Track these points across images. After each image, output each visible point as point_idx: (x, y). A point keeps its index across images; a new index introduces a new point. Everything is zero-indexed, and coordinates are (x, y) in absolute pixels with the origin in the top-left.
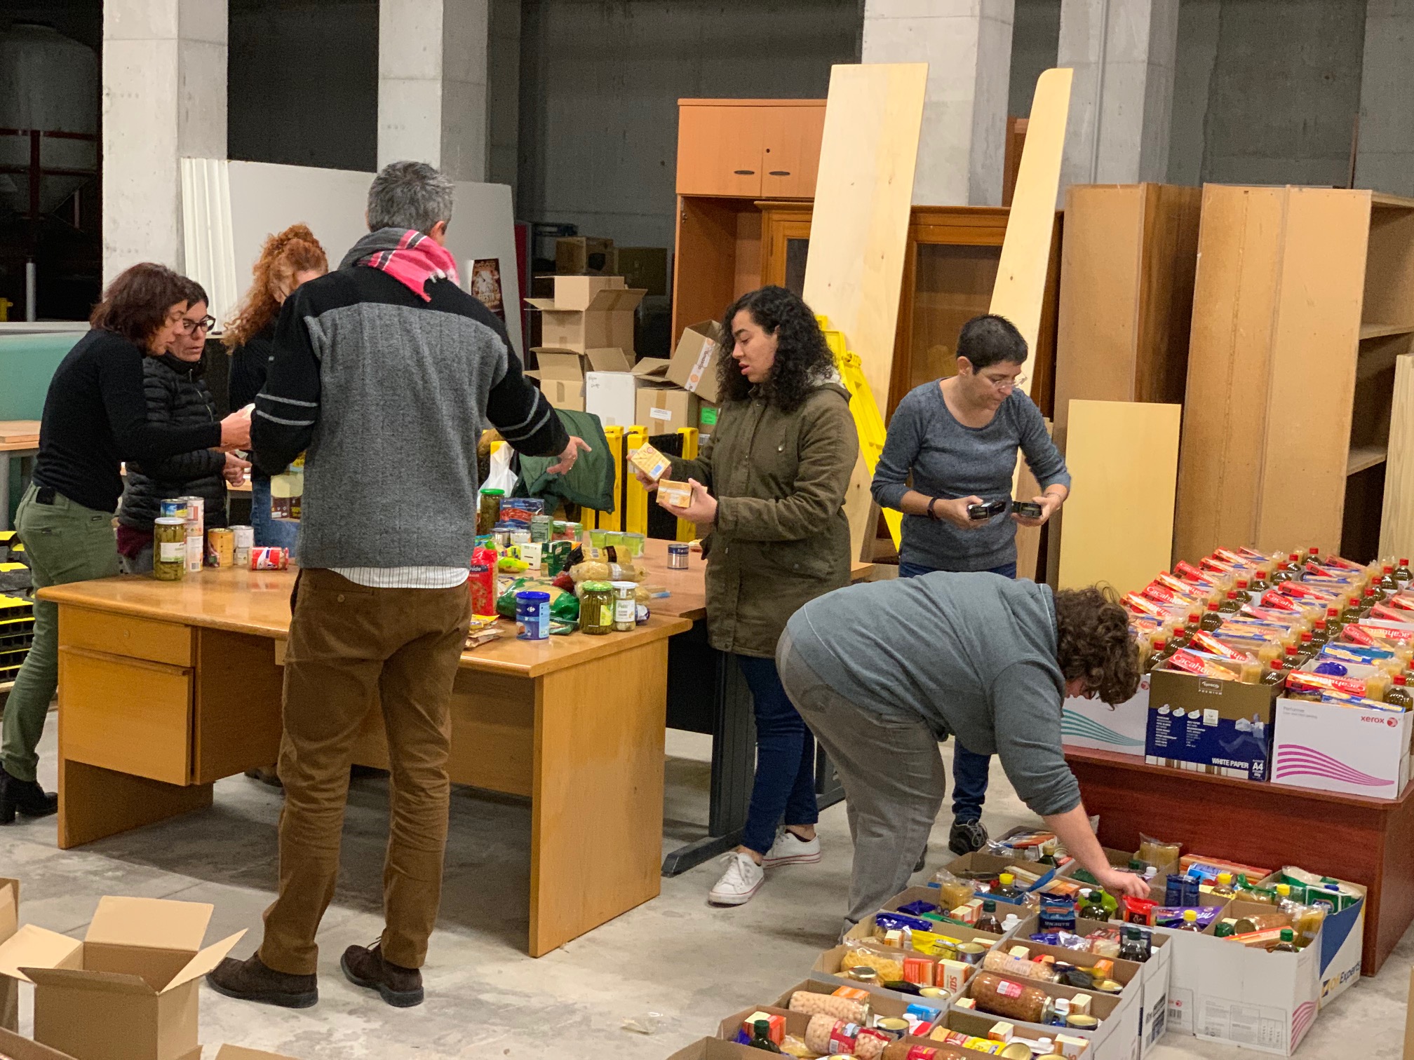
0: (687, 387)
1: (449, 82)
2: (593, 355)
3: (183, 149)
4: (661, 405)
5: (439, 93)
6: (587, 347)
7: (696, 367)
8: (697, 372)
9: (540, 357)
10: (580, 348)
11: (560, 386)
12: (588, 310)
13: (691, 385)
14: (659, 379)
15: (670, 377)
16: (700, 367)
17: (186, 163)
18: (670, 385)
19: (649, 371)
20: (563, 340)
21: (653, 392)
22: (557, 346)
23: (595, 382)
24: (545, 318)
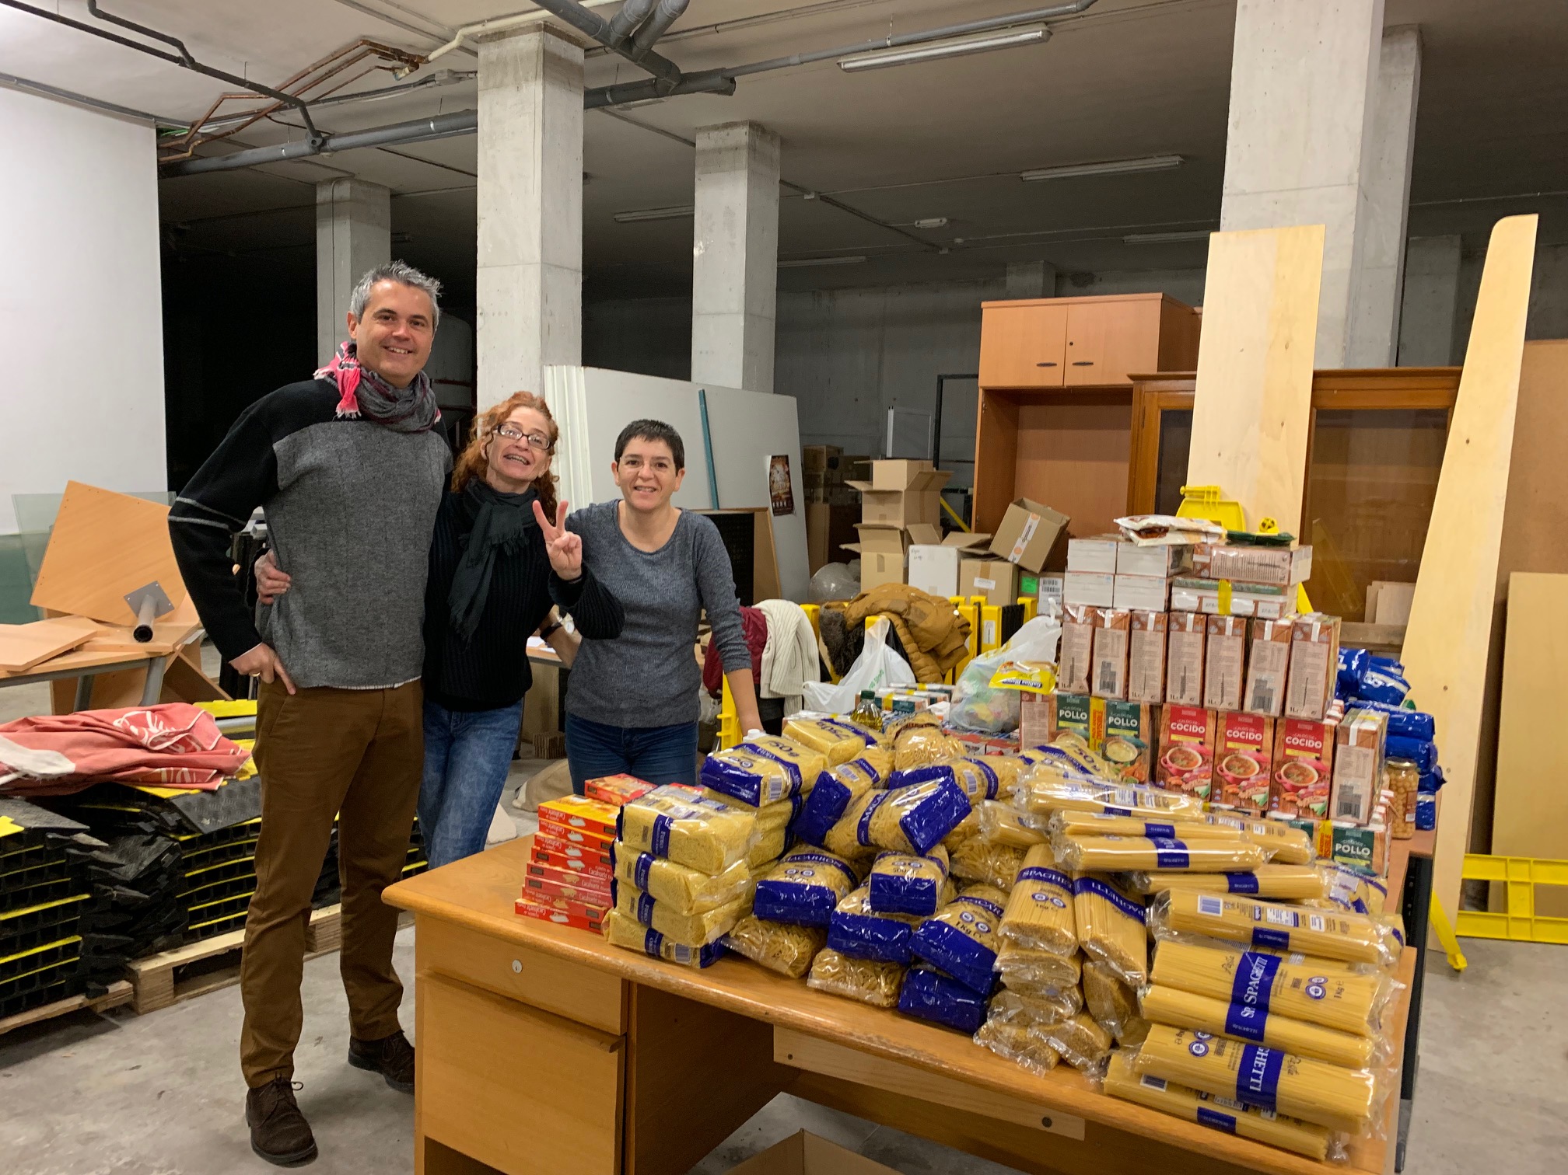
0: (1010, 559)
1: (749, 315)
2: (913, 530)
3: (546, 358)
4: (985, 575)
5: (742, 324)
6: (907, 522)
7: (1020, 540)
8: (1021, 545)
9: (861, 533)
10: (900, 524)
11: (881, 558)
12: (907, 490)
13: (1015, 557)
14: (982, 552)
15: (993, 549)
16: (1024, 540)
17: (548, 371)
18: (993, 556)
19: (970, 543)
20: (883, 517)
21: (977, 563)
22: (876, 522)
23: (918, 555)
24: (865, 497)
